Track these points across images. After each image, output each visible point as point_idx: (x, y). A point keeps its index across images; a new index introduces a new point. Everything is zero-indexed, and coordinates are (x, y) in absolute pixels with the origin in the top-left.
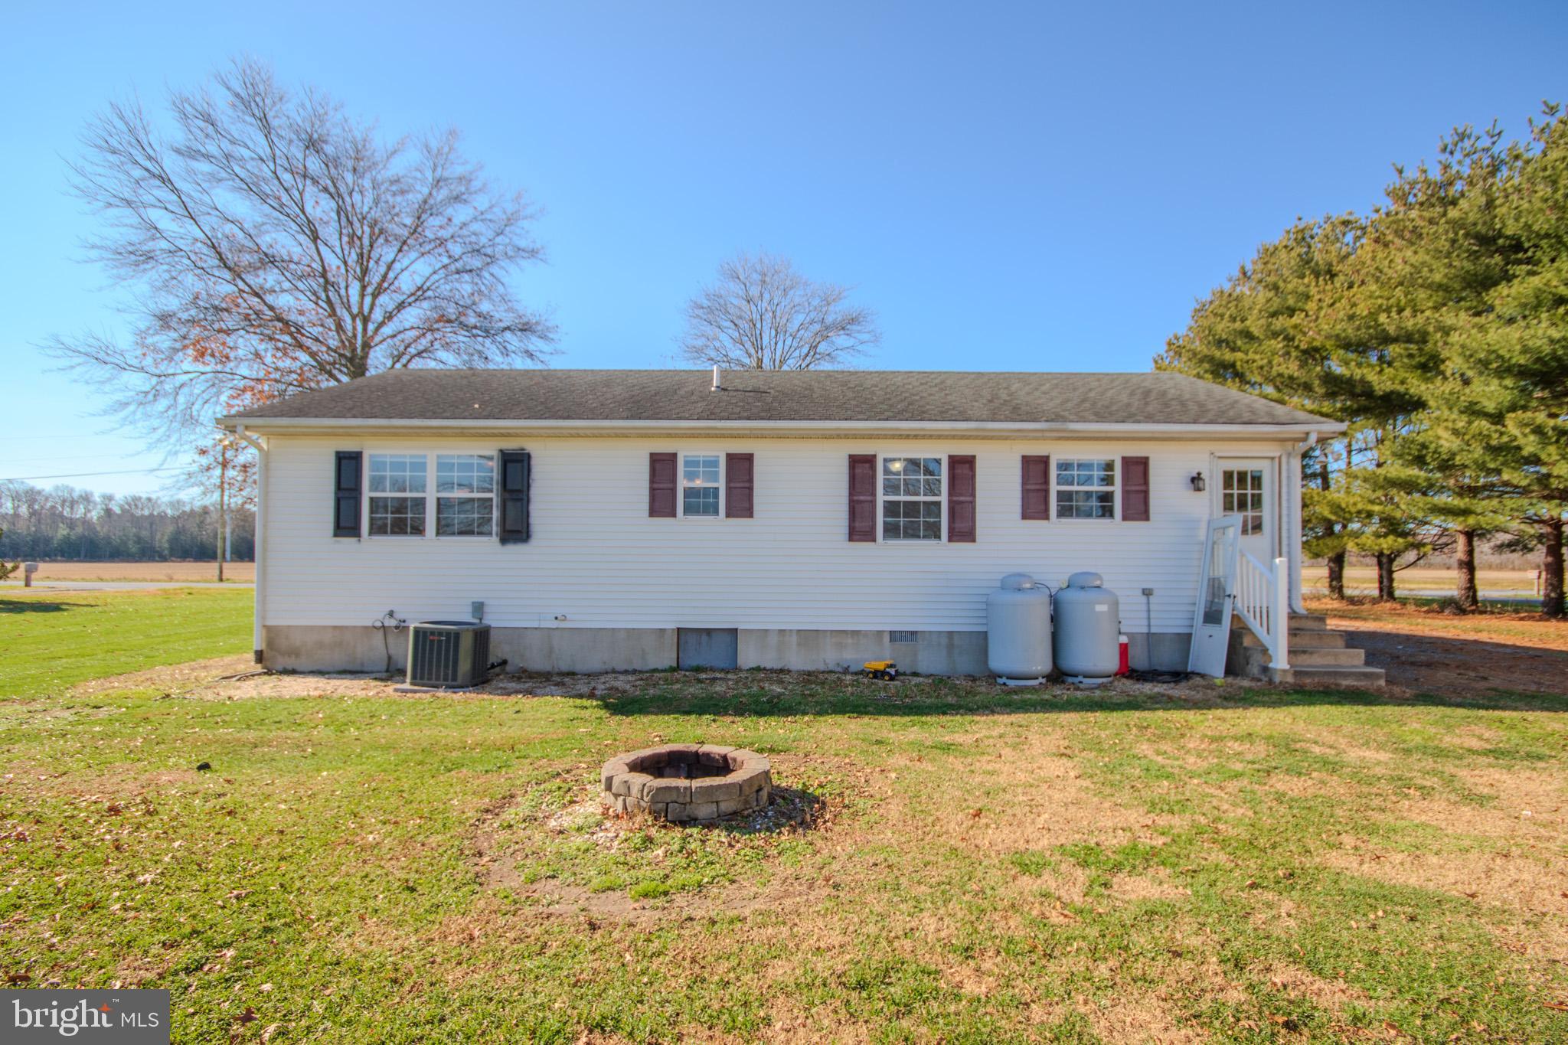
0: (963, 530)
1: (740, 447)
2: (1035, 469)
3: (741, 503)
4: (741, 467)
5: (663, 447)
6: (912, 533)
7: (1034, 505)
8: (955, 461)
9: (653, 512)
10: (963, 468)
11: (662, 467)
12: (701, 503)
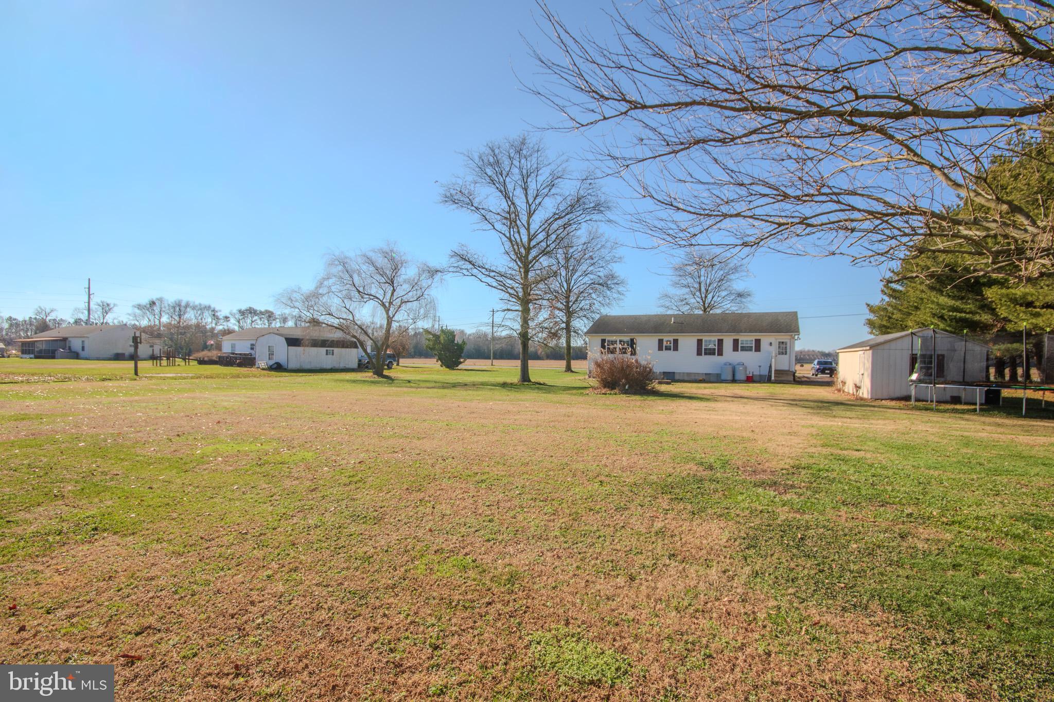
0: (720, 353)
1: (676, 338)
2: (736, 342)
3: (676, 348)
4: (676, 342)
5: (661, 338)
6: (710, 354)
7: (735, 348)
8: (719, 340)
9: (659, 350)
10: (720, 342)
11: (661, 341)
12: (668, 348)
